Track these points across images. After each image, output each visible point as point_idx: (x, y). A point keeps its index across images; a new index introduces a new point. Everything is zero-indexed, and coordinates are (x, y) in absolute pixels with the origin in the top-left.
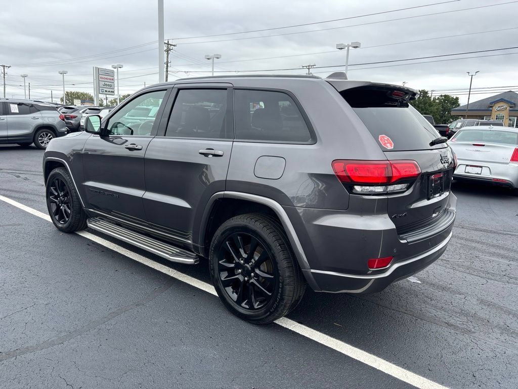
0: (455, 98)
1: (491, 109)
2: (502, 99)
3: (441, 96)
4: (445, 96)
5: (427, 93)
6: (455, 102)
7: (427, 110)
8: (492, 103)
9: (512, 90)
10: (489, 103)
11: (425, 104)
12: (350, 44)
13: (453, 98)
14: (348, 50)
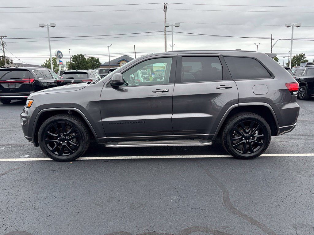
0: (97, 58)
1: (119, 64)
2: (123, 59)
3: (90, 58)
4: (92, 58)
5: (83, 56)
6: (97, 61)
7: (86, 66)
8: (119, 61)
9: (127, 55)
10: (117, 61)
11: (84, 62)
12: (49, 24)
13: (96, 59)
14: (48, 28)
